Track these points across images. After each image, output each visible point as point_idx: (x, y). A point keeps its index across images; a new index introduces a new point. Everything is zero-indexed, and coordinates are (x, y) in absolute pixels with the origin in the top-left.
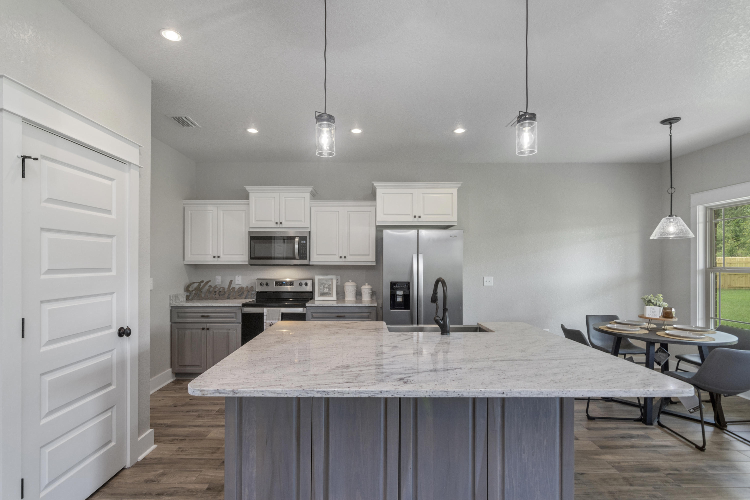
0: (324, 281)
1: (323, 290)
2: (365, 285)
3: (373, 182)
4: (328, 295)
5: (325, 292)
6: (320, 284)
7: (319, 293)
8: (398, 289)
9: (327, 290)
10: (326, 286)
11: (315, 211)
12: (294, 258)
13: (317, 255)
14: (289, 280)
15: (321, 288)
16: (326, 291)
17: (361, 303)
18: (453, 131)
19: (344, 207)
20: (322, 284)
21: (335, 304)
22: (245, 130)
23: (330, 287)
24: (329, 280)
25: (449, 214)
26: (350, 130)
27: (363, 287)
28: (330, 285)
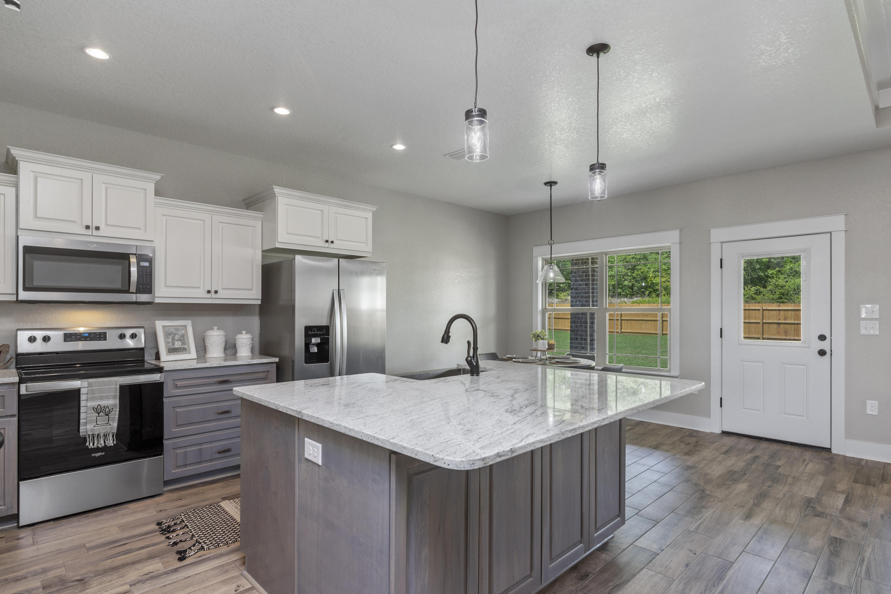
0: (172, 330)
1: (173, 344)
2: (242, 333)
3: (273, 186)
4: (182, 351)
5: (177, 347)
6: (167, 334)
7: (167, 349)
8: (315, 336)
9: (180, 343)
10: (177, 337)
11: (163, 215)
12: (128, 292)
13: (166, 286)
14: (84, 331)
15: (168, 340)
16: (177, 344)
17: (236, 359)
18: (392, 146)
19: (213, 215)
20: (170, 334)
21: (194, 365)
22: (82, 49)
23: (183, 339)
24: (181, 328)
25: (364, 243)
26: (272, 109)
27: (239, 336)
28: (183, 335)
